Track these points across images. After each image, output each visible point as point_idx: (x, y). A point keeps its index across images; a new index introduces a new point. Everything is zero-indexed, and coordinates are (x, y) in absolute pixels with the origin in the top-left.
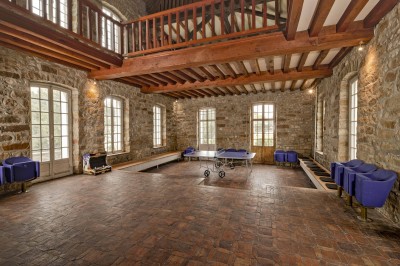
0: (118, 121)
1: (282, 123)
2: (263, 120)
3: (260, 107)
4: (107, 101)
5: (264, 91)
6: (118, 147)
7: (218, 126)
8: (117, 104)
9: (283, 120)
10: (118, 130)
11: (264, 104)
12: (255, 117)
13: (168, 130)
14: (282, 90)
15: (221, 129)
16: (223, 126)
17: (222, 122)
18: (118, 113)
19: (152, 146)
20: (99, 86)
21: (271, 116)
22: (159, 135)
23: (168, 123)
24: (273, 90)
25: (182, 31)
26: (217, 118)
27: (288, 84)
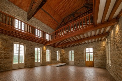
0: (49, 54)
1: (96, 53)
2: (89, 53)
3: (88, 49)
4: (47, 50)
5: (89, 43)
6: (49, 60)
7: (75, 55)
8: (49, 50)
9: (96, 52)
10: (49, 56)
11: (89, 48)
12: (86, 52)
13: (60, 57)
14: (95, 42)
15: (76, 56)
16: (76, 55)
17: (76, 54)
18: (49, 52)
19: (56, 61)
20: (46, 47)
21: (92, 51)
22: (58, 58)
23: (60, 55)
24: (92, 42)
25: (63, 34)
26: (74, 53)
27: (97, 40)
